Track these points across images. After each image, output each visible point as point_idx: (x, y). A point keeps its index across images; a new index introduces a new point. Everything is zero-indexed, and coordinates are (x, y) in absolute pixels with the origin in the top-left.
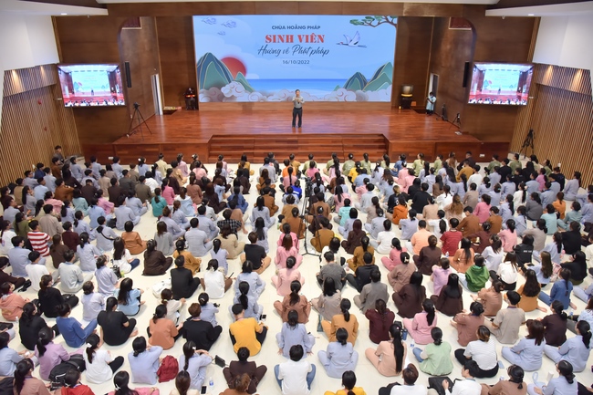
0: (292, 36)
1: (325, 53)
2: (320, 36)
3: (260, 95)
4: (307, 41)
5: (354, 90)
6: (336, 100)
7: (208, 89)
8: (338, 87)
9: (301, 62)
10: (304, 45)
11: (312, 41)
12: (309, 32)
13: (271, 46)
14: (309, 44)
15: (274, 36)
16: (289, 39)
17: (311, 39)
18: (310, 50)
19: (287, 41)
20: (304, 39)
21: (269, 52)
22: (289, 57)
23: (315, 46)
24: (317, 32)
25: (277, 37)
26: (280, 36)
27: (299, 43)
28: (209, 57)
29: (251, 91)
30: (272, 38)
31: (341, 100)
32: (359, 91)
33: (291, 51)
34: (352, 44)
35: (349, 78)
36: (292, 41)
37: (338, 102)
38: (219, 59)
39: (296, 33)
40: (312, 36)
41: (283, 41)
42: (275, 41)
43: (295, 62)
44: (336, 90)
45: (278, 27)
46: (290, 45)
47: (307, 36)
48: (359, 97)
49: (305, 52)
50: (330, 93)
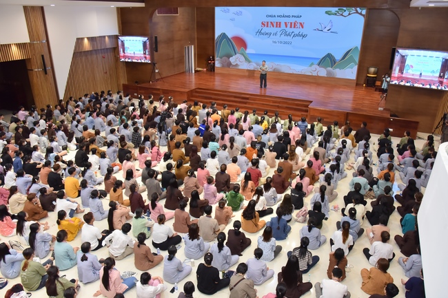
0: (280, 23)
1: (304, 36)
2: (301, 24)
3: (255, 65)
4: (291, 27)
5: (325, 67)
6: (310, 74)
7: (221, 58)
8: (312, 64)
9: (285, 43)
10: (289, 30)
11: (294, 27)
12: (292, 20)
13: (265, 30)
14: (293, 29)
15: (268, 23)
16: (278, 25)
17: (294, 25)
18: (293, 34)
19: (277, 27)
20: (289, 26)
21: (263, 34)
22: (277, 38)
23: (296, 31)
24: (299, 20)
25: (269, 23)
26: (271, 23)
27: (285, 28)
28: (224, 36)
29: (249, 62)
30: (266, 24)
31: (315, 74)
32: (330, 69)
33: (279, 34)
34: (325, 30)
35: (321, 57)
36: (280, 27)
37: (312, 76)
38: (230, 37)
39: (283, 20)
40: (295, 23)
41: (273, 26)
42: (267, 26)
43: (281, 42)
44: (311, 66)
45: (271, 16)
46: (279, 29)
47: (291, 23)
48: (329, 73)
49: (289, 35)
50: (306, 68)
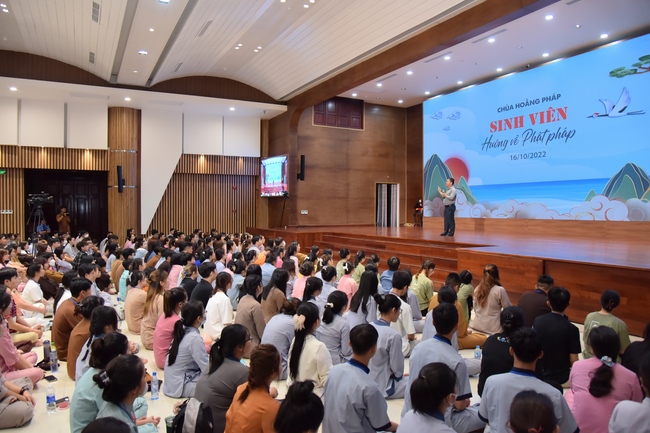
0: (521, 118)
1: (568, 135)
2: (560, 110)
3: (483, 208)
4: (542, 121)
5: (623, 198)
6: (590, 218)
7: (431, 200)
8: (592, 194)
9: (534, 155)
10: (539, 128)
11: (549, 120)
12: (544, 107)
13: (498, 136)
14: (546, 126)
15: (500, 122)
16: (519, 122)
17: (548, 116)
18: (547, 134)
19: (516, 126)
20: (538, 120)
21: (494, 146)
22: (512, 150)
23: (553, 127)
24: (556, 104)
25: (503, 122)
26: (507, 121)
27: (531, 127)
28: (435, 159)
29: (473, 203)
30: (497, 125)
31: (600, 217)
32: (634, 201)
33: (521, 139)
34: (615, 112)
35: (612, 176)
36: (522, 125)
37: (594, 222)
38: (443, 161)
39: (525, 112)
40: (549, 112)
41: (510, 127)
42: (500, 129)
43: (525, 156)
44: (588, 199)
45: (505, 109)
46: (520, 131)
47: (542, 114)
48: (633, 211)
49: (540, 138)
50: (578, 204)
